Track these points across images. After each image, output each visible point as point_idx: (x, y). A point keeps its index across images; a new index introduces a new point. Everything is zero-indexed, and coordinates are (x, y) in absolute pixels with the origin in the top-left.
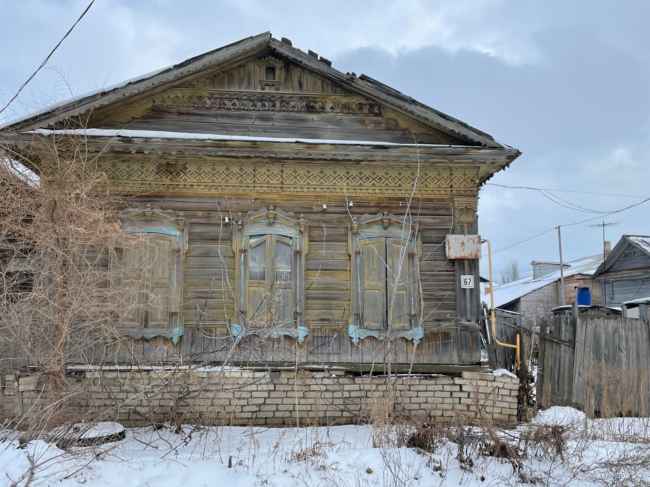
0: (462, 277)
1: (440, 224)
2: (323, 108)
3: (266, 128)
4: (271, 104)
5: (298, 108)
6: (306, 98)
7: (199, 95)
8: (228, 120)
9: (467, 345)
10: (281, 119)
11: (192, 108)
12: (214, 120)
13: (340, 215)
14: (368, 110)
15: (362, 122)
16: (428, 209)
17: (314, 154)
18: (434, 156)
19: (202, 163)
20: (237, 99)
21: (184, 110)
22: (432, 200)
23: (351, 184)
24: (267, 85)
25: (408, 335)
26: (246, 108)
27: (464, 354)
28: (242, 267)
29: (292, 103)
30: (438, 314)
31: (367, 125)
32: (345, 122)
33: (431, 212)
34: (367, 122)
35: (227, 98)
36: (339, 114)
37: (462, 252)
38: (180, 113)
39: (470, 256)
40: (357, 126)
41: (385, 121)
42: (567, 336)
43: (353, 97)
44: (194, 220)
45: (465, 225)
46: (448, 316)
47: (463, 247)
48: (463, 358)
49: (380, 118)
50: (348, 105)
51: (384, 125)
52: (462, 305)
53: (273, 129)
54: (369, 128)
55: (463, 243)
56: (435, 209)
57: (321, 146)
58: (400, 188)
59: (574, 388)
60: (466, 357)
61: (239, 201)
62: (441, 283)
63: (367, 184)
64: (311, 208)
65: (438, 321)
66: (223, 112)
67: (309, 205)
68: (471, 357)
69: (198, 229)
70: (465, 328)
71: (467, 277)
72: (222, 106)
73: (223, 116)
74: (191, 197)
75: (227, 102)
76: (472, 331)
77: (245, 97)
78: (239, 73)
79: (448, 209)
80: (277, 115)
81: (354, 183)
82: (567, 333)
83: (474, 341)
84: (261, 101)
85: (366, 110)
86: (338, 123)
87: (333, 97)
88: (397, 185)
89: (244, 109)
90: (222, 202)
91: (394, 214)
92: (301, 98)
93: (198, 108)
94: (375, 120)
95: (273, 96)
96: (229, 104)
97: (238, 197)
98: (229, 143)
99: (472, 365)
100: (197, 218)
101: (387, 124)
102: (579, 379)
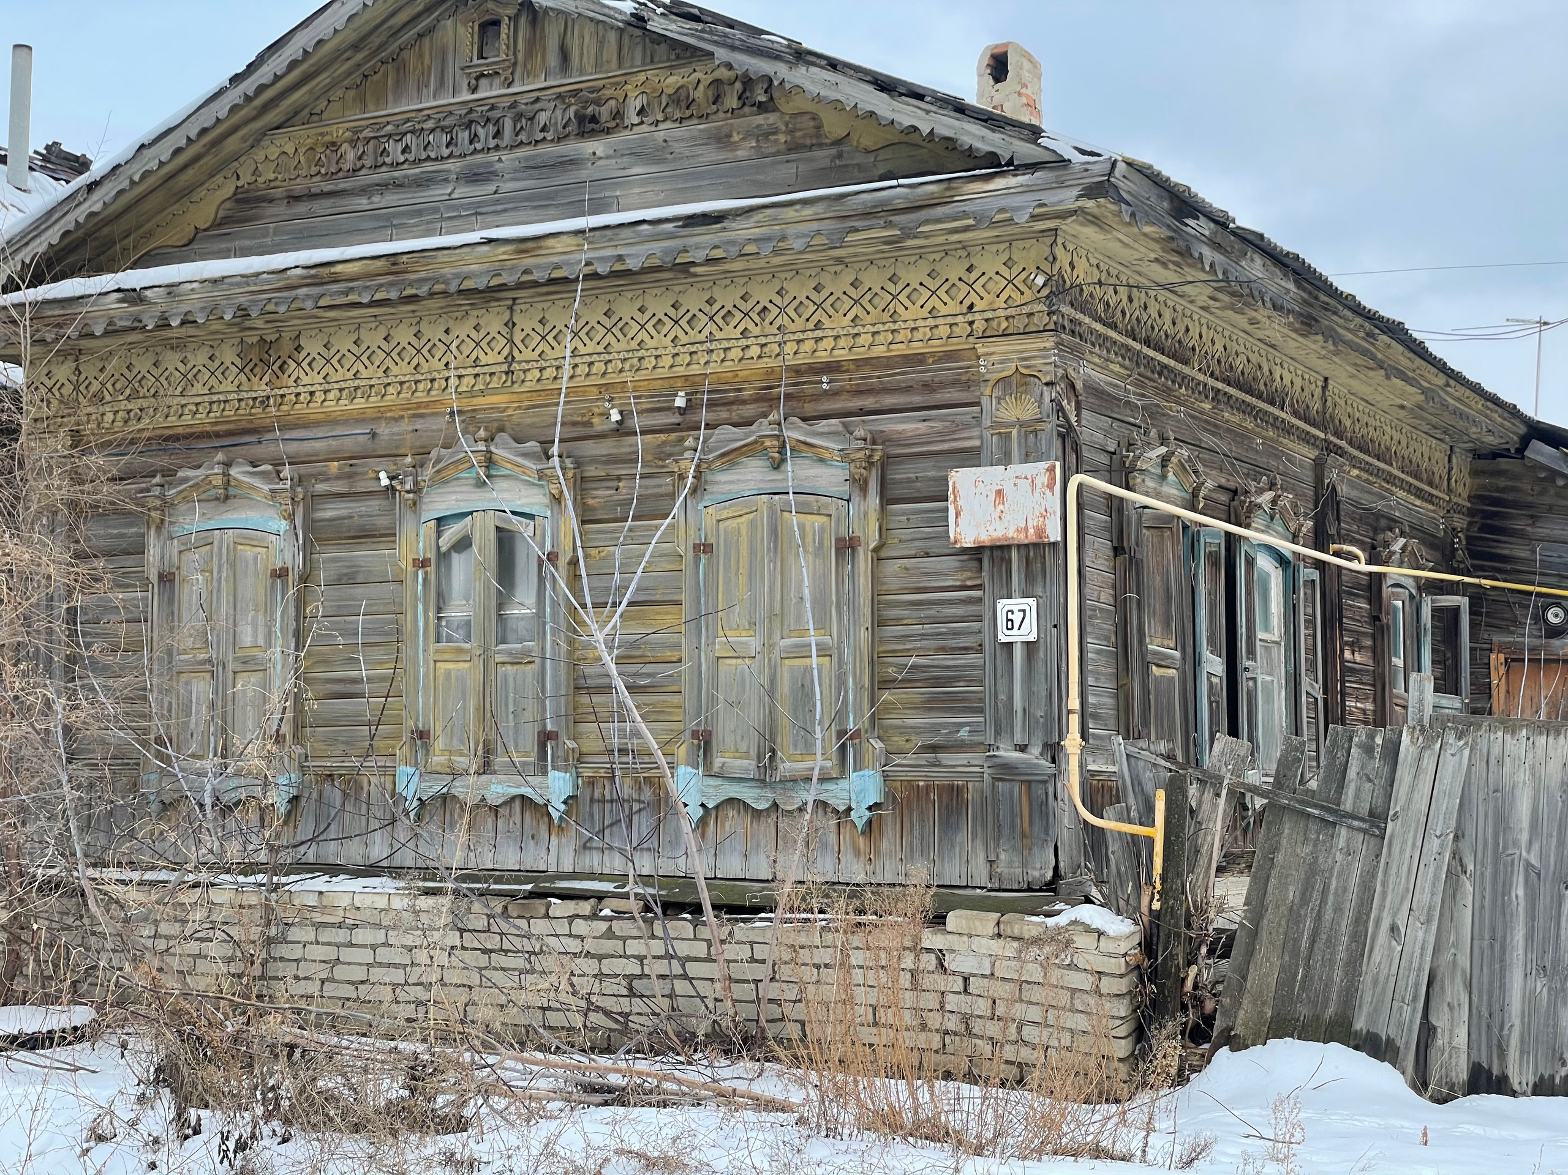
0: (1003, 605)
1: (942, 436)
2: (618, 115)
3: (480, 204)
4: (492, 129)
5: (556, 130)
6: (575, 93)
7: (328, 138)
8: (396, 197)
9: (1013, 826)
10: (515, 171)
11: (318, 178)
12: (363, 202)
13: (663, 437)
14: (739, 98)
15: (723, 140)
16: (908, 389)
17: (538, 267)
18: (858, 224)
19: (332, 330)
20: (412, 132)
21: (299, 186)
22: (918, 359)
23: (684, 339)
24: (482, 75)
25: (837, 795)
26: (433, 155)
27: (1003, 856)
28: (420, 607)
29: (543, 118)
30: (934, 729)
31: (734, 146)
32: (677, 147)
33: (917, 399)
34: (736, 138)
35: (390, 136)
36: (661, 126)
37: (997, 524)
38: (294, 198)
39: (1022, 536)
40: (710, 154)
41: (787, 125)
42: (1366, 796)
43: (694, 66)
44: (321, 487)
45: (1015, 432)
46: (964, 733)
47: (1001, 507)
48: (1001, 868)
49: (772, 118)
50: (683, 92)
51: (782, 138)
52: (1002, 697)
53: (497, 202)
54: (741, 153)
55: (999, 493)
56: (928, 387)
57: (551, 242)
58: (819, 333)
59: (1367, 980)
60: (1010, 864)
61: (419, 425)
62: (943, 628)
63: (730, 331)
64: (589, 424)
65: (934, 748)
66: (383, 175)
67: (583, 415)
68: (1024, 865)
69: (329, 512)
70: (1005, 771)
71: (1017, 603)
72: (380, 160)
73: (383, 187)
74: (317, 424)
75: (391, 146)
76: (1029, 782)
77: (430, 124)
78: (421, 55)
79: (967, 385)
80: (508, 159)
81: (694, 335)
82: (1368, 786)
83: (1037, 815)
84: (468, 126)
85: (732, 102)
86: (656, 154)
87: (642, 77)
88: (811, 325)
89: (428, 158)
90: (383, 430)
91: (804, 419)
92: (560, 96)
93: (330, 176)
94: (759, 126)
95: (493, 108)
96: (395, 150)
97: (418, 412)
98: (339, 268)
99: (1030, 890)
100: (327, 480)
101: (790, 132)
102: (1391, 949)
